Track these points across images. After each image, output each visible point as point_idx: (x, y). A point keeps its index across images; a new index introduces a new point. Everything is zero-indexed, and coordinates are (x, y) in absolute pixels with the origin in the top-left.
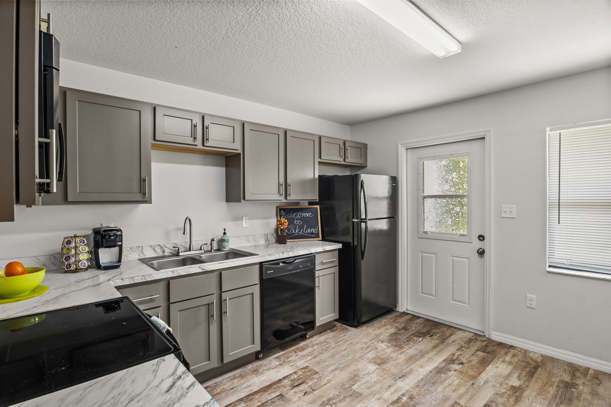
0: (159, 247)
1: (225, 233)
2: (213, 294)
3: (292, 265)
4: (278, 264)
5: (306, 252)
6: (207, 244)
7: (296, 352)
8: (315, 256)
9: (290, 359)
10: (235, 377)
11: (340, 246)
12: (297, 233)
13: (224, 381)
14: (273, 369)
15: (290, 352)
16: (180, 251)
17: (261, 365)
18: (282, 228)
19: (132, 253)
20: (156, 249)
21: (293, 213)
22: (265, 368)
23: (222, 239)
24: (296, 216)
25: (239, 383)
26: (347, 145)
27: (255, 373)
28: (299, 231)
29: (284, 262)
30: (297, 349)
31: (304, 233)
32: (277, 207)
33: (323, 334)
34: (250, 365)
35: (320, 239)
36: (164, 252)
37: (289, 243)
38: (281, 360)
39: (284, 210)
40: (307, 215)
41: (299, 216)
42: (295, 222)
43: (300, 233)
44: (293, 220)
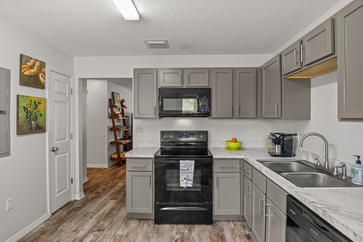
1: (359, 162)
19: (303, 154)
20: (314, 157)
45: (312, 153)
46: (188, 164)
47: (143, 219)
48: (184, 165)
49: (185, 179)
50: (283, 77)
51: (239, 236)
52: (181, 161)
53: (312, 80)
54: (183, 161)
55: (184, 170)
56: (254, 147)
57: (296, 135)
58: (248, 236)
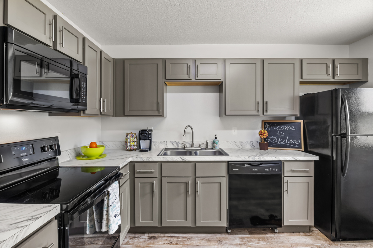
0: (175, 143)
1: (216, 138)
2: (191, 177)
3: (258, 168)
4: (244, 164)
5: (273, 159)
6: (203, 144)
7: (259, 240)
8: (284, 163)
9: (251, 244)
10: (204, 239)
11: (316, 158)
12: (280, 143)
13: (197, 238)
14: (233, 245)
15: (255, 238)
16: (186, 147)
17: (226, 238)
18: (262, 137)
19: (161, 144)
20: (174, 144)
21: (277, 126)
22: (227, 242)
23: (214, 142)
24: (279, 128)
25: (204, 244)
26: (336, 63)
27: (219, 242)
28: (282, 141)
29: (250, 164)
30: (262, 238)
31: (286, 143)
32: (262, 121)
33: (295, 234)
34: (219, 235)
35: (303, 149)
36: (178, 146)
37: (270, 149)
38: (243, 241)
39: (269, 123)
40: (290, 128)
41: (282, 129)
42: (278, 133)
43: (283, 143)
44: (277, 131)
45: (171, 142)
46: (115, 191)
48: (113, 193)
49: (115, 216)
50: (164, 81)
55: (113, 203)
58: (151, 238)
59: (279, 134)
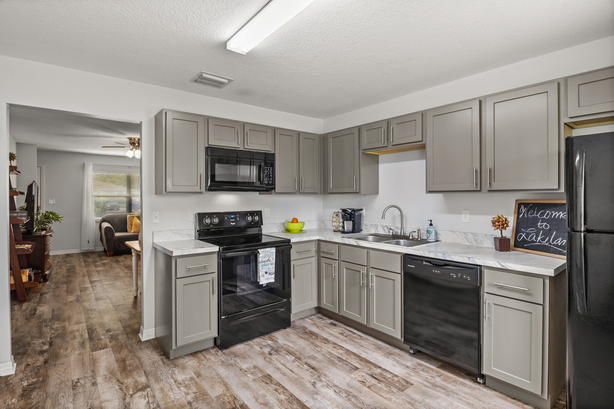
1: (431, 225)
2: (365, 266)
3: (441, 269)
4: (421, 261)
6: (415, 232)
8: (481, 269)
12: (539, 242)
17: (401, 356)
21: (539, 210)
24: (542, 214)
28: (543, 239)
29: (429, 262)
31: (550, 244)
32: (517, 201)
39: (526, 205)
40: (562, 215)
41: (547, 216)
42: (539, 224)
43: (544, 243)
44: (536, 220)
45: (382, 226)
46: (268, 253)
47: (201, 351)
48: (264, 254)
49: (266, 273)
50: (361, 151)
51: (326, 327)
52: (259, 250)
53: (380, 156)
54: (262, 250)
55: (264, 262)
56: (308, 228)
57: (362, 210)
58: (332, 324)
59: (541, 226)
